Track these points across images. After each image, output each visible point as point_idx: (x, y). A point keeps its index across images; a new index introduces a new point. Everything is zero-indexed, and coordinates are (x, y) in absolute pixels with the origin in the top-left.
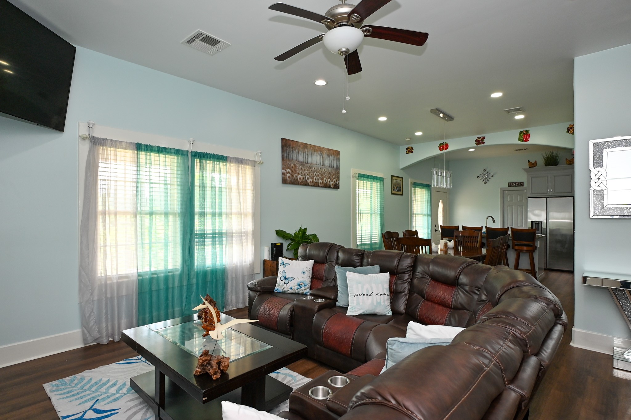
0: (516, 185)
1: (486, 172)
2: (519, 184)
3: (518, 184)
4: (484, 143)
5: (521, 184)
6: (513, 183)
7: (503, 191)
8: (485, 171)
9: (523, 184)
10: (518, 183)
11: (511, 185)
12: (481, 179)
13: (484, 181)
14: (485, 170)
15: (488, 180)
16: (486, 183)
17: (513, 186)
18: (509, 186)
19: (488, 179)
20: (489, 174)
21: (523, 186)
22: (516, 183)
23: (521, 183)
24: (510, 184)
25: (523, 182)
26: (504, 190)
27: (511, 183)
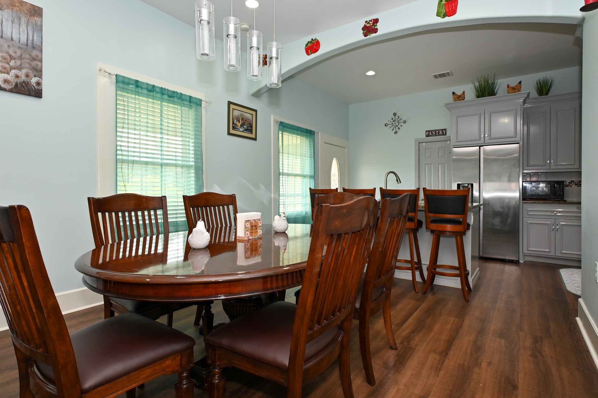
0: (436, 133)
1: (397, 117)
2: (441, 132)
3: (439, 133)
4: (376, 31)
5: (444, 132)
6: (432, 131)
7: (419, 143)
8: (395, 116)
9: (446, 132)
10: (439, 130)
11: (429, 134)
12: (391, 127)
13: (394, 131)
14: (395, 114)
15: (399, 129)
16: (396, 133)
17: (432, 135)
18: (426, 136)
19: (399, 126)
20: (401, 119)
21: (446, 134)
22: (437, 130)
23: (442, 130)
24: (427, 133)
25: (446, 129)
26: (420, 141)
27: (429, 131)
